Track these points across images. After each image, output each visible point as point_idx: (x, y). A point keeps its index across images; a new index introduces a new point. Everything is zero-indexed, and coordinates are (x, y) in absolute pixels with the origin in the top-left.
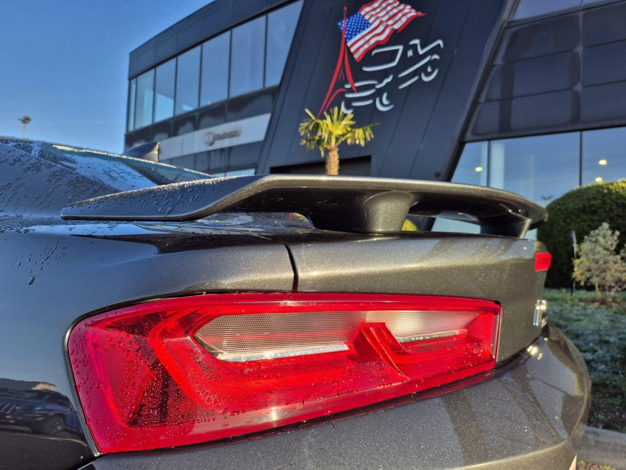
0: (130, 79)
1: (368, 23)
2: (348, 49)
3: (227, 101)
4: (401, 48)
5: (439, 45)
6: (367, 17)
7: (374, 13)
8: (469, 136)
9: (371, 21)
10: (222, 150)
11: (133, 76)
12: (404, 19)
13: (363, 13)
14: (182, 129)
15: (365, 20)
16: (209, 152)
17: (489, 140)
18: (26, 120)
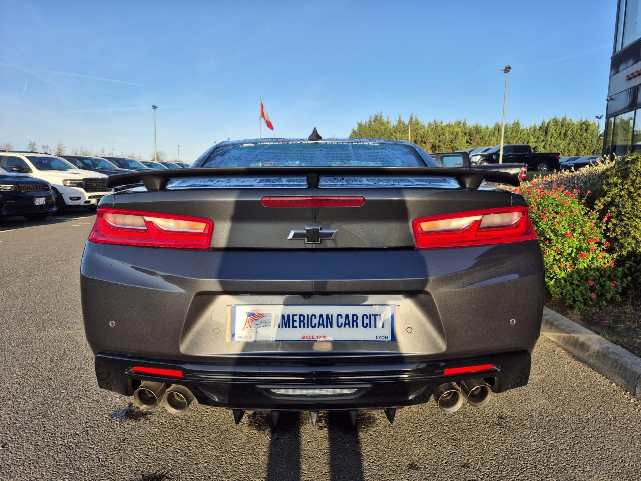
18: (507, 69)
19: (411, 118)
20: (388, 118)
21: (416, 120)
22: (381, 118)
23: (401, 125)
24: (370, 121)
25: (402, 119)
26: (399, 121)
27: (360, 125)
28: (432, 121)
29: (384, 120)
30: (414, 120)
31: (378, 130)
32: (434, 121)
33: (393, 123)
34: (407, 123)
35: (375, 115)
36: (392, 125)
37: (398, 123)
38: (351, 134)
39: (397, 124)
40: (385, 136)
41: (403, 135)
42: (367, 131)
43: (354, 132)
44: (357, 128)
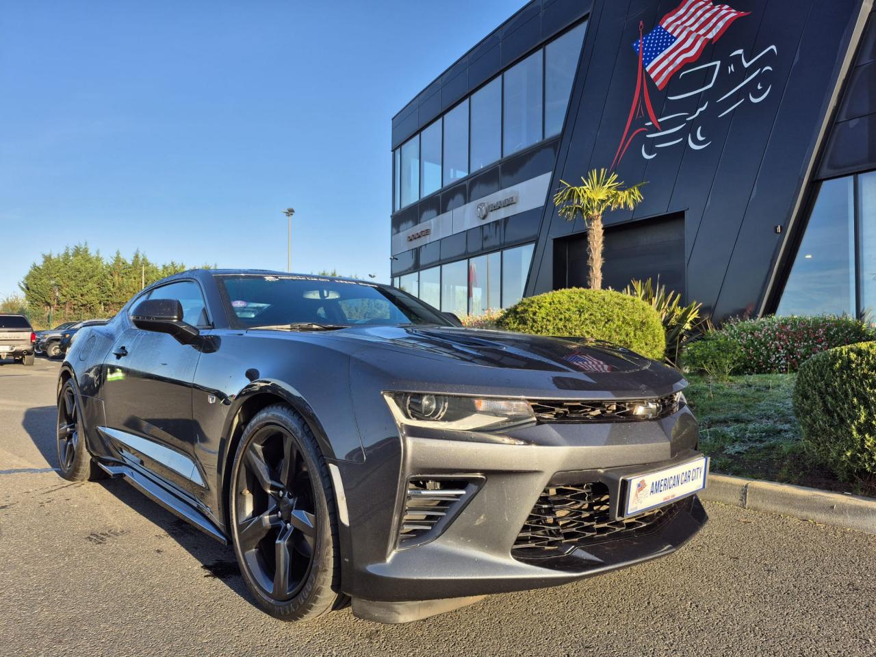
0: (394, 151)
1: (672, 37)
2: (648, 74)
3: (500, 162)
4: (718, 63)
5: (772, 50)
6: (670, 30)
7: (679, 22)
8: (825, 171)
9: (675, 35)
10: (497, 223)
11: (397, 147)
12: (721, 24)
13: (664, 26)
14: (451, 203)
15: (668, 34)
16: (482, 227)
17: (856, 174)
18: (290, 212)
19: (137, 256)
20: (98, 252)
21: (143, 260)
22: (87, 252)
23: (121, 264)
24: (67, 254)
25: (121, 256)
26: (118, 259)
27: (48, 259)
28: (168, 263)
29: (92, 255)
30: (141, 259)
31: (82, 268)
32: (172, 263)
33: (108, 259)
34: (130, 262)
35: (76, 247)
36: (105, 263)
37: (116, 261)
38: (30, 272)
39: (114, 262)
40: (95, 279)
41: (125, 280)
42: (62, 269)
43: (35, 268)
44: (42, 263)
